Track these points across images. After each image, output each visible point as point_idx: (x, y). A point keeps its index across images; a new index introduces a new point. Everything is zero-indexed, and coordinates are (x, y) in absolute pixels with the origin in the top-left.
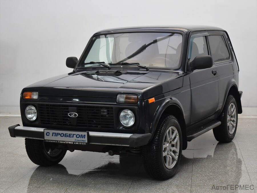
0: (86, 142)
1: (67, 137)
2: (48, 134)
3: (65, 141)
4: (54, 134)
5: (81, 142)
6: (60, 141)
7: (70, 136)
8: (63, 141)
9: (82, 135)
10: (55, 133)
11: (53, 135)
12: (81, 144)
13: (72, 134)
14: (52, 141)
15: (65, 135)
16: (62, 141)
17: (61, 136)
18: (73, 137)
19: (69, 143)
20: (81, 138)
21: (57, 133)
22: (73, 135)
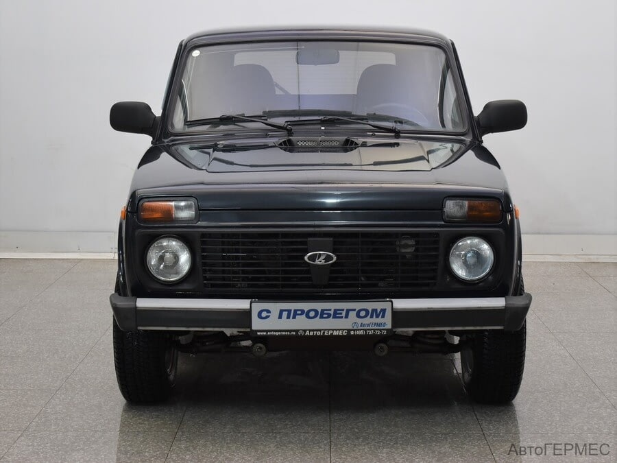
0: (386, 327)
1: (329, 317)
2: (264, 314)
3: (320, 330)
4: (285, 314)
5: (371, 328)
6: (305, 331)
7: (336, 314)
8: (313, 331)
9: (374, 310)
10: (289, 311)
11: (280, 317)
12: (371, 333)
13: (343, 310)
14: (277, 334)
15: (323, 314)
16: (310, 331)
17: (308, 316)
18: (347, 316)
19: (335, 333)
20: (372, 317)
21: (296, 311)
22: (348, 311)
